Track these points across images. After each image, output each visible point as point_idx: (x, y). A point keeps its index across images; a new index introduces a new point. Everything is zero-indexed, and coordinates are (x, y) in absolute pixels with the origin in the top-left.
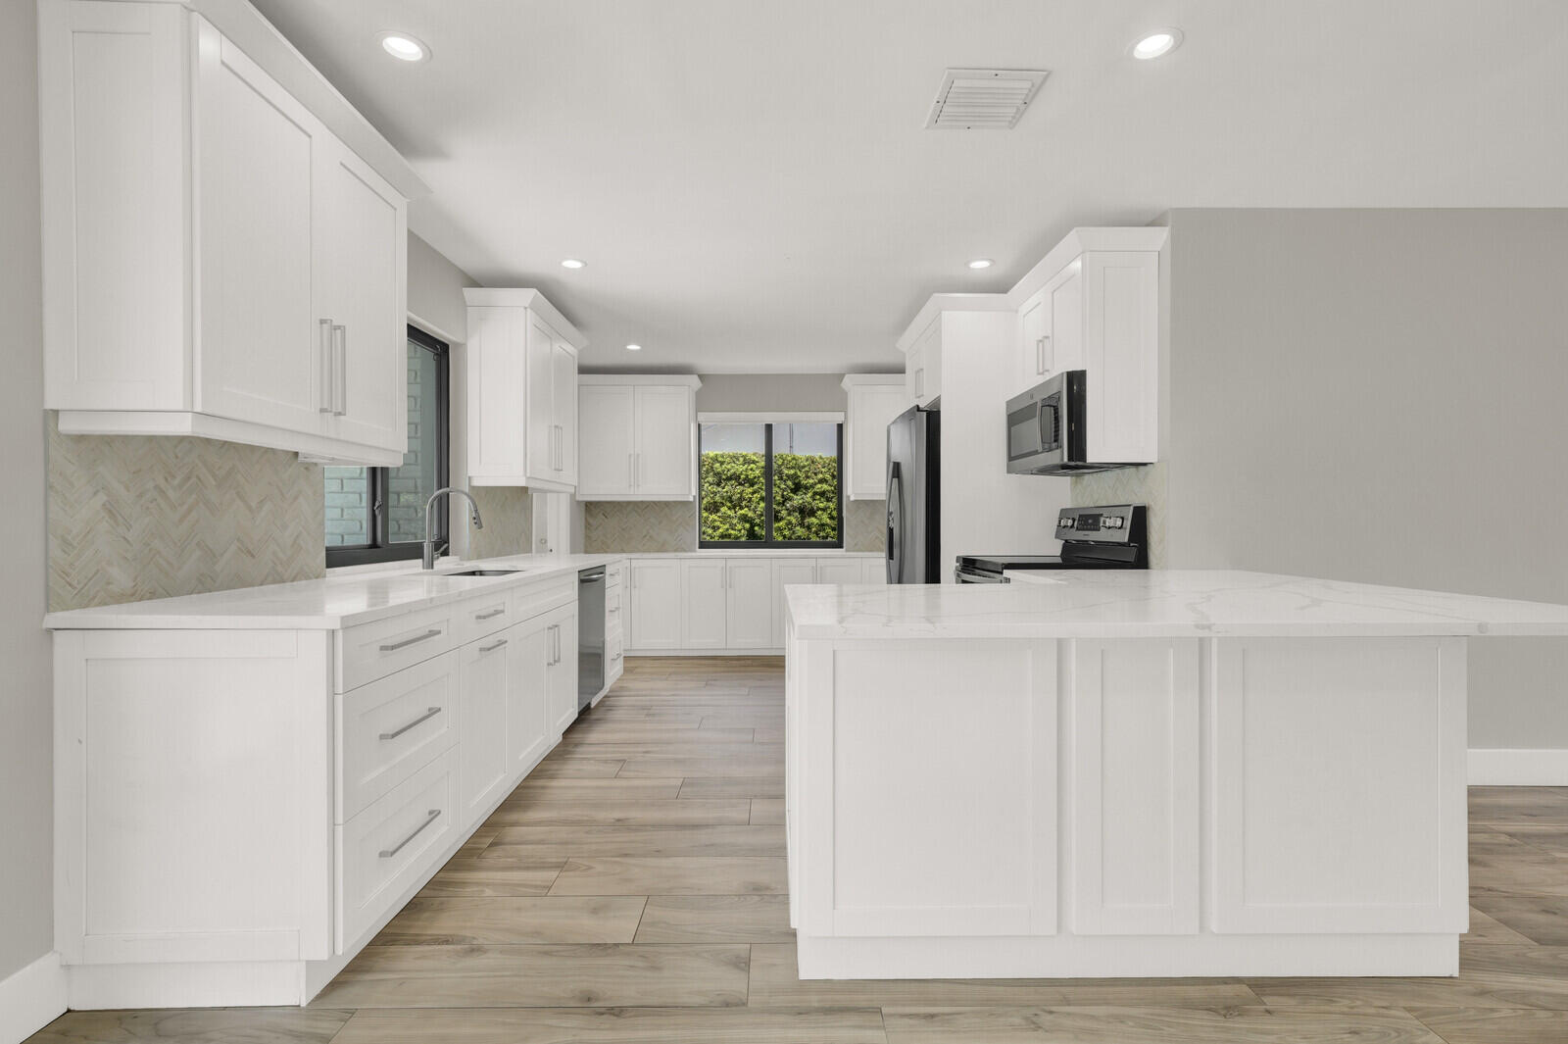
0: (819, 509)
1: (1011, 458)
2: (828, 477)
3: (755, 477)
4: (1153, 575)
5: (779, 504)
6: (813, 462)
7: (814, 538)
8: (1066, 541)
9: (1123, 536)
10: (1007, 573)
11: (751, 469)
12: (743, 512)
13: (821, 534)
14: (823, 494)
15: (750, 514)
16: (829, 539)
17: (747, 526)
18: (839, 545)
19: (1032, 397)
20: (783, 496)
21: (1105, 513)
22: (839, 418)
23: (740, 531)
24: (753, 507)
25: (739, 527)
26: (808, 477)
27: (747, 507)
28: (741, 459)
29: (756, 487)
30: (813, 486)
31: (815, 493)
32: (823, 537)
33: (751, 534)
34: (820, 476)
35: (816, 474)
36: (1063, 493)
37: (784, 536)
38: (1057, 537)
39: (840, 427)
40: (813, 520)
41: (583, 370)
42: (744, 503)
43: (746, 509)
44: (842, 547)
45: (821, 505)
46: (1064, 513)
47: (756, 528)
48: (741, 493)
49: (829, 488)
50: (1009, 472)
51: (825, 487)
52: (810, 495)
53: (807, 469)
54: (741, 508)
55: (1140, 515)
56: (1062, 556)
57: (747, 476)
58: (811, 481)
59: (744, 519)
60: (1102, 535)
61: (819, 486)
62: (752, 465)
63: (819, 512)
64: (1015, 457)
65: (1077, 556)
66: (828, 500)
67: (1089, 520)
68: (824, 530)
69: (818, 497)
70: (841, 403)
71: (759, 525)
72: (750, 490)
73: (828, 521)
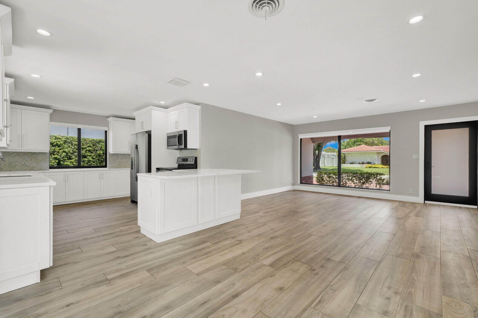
0: (88, 156)
1: (168, 146)
2: (91, 145)
3: (61, 144)
4: (198, 169)
5: (71, 154)
6: (85, 140)
7: (86, 165)
8: (179, 164)
9: (193, 163)
10: (173, 170)
11: (59, 141)
12: (55, 156)
13: (89, 164)
14: (89, 151)
15: (58, 157)
16: (92, 165)
17: (57, 161)
18: (106, 166)
19: (174, 134)
20: (73, 151)
21: (189, 158)
22: (106, 129)
23: (54, 163)
24: (59, 154)
25: (53, 161)
26: (83, 145)
27: (57, 154)
28: (54, 137)
29: (61, 147)
30: (85, 148)
31: (86, 151)
32: (89, 165)
33: (59, 163)
34: (88, 145)
35: (86, 144)
36: (178, 154)
37: (74, 165)
38: (177, 163)
39: (106, 132)
40: (86, 159)
41: (12, 102)
42: (55, 153)
43: (56, 155)
44: (106, 167)
45: (89, 154)
46: (178, 158)
47: (61, 162)
48: (54, 149)
49: (92, 149)
50: (167, 149)
51: (90, 148)
52: (84, 151)
53: (83, 142)
54: (54, 155)
55: (196, 158)
56: (178, 167)
57: (57, 143)
58: (85, 146)
59: (56, 158)
60: (188, 163)
61: (88, 148)
62: (59, 140)
63: (88, 157)
64: (169, 145)
65: (181, 167)
66: (91, 153)
67: (185, 160)
68: (90, 162)
69: (88, 152)
70: (107, 124)
71: (62, 161)
72: (59, 148)
73: (92, 160)
